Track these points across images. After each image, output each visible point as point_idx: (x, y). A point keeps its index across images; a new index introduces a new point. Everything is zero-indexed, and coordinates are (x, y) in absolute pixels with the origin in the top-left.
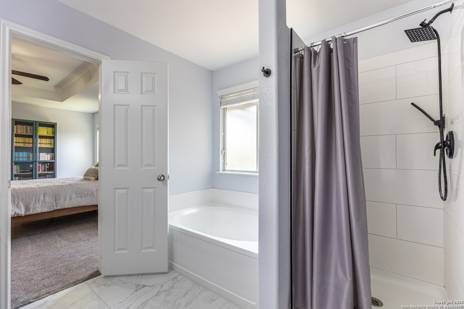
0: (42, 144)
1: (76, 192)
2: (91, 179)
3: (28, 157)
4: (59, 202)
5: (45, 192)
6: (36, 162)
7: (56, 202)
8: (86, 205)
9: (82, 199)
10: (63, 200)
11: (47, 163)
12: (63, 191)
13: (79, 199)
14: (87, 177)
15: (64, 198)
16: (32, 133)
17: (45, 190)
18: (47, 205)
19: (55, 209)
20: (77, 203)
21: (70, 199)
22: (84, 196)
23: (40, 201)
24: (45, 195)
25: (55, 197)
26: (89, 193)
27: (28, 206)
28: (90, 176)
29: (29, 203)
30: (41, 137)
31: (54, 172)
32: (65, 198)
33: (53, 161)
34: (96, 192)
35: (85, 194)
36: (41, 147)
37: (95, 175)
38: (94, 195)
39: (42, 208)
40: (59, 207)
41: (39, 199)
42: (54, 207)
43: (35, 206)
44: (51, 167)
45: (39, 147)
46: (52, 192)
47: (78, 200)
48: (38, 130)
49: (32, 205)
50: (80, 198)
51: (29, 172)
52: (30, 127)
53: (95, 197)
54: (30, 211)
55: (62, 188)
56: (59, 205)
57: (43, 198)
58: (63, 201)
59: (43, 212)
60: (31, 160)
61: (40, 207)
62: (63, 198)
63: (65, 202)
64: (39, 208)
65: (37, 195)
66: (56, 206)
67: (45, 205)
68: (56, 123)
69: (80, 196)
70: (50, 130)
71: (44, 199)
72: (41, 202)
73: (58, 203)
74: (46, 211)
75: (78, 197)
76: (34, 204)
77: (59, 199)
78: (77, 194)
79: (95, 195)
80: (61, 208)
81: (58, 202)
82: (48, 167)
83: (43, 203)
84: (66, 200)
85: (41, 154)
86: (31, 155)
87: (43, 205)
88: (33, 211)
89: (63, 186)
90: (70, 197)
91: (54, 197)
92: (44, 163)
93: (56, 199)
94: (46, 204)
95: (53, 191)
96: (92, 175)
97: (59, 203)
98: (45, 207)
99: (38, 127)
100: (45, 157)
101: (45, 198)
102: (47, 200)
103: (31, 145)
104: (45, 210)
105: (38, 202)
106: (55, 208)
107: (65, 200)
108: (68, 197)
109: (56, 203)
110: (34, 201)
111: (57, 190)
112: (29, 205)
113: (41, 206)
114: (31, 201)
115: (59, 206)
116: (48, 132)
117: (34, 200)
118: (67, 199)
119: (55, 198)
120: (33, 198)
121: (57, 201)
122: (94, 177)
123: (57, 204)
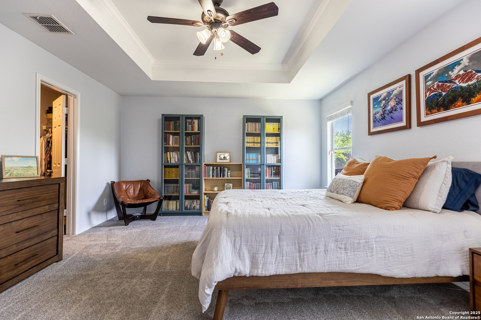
0: (269, 143)
1: (336, 236)
2: (344, 200)
3: (257, 160)
4: (305, 257)
5: (281, 230)
6: (263, 165)
7: (300, 256)
8: (357, 272)
9: (347, 256)
10: (313, 252)
11: (274, 166)
12: (311, 231)
13: (341, 253)
14: (334, 195)
15: (314, 247)
16: (260, 131)
17: (281, 225)
18: (284, 258)
19: (298, 272)
20: (339, 265)
21: (326, 251)
22: (351, 248)
23: (273, 248)
24: (282, 237)
25: (299, 243)
26: (361, 241)
27: (255, 257)
28: (343, 194)
29: (256, 250)
30: (269, 135)
31: (280, 178)
32: (316, 249)
33: (279, 164)
34: (375, 241)
35: (353, 242)
36: (268, 146)
37: (352, 194)
38: (372, 249)
39: (278, 265)
40: (306, 270)
41: (272, 245)
42: (297, 265)
43: (266, 258)
44: (277, 171)
45: (266, 147)
46: (293, 231)
47: (339, 256)
48: (265, 127)
49: (261, 256)
50: (343, 252)
51: (257, 177)
52: (258, 124)
53: (374, 253)
54: (258, 268)
55: (309, 223)
56: (306, 263)
57: (278, 243)
58: (312, 254)
59: (278, 273)
60: (259, 163)
61: (274, 263)
62: (312, 249)
63: (316, 257)
64: (272, 264)
65: (268, 235)
66: (300, 265)
67: (282, 260)
68: (282, 116)
69: (343, 246)
70: (276, 125)
71: (280, 246)
72: (274, 251)
73: (304, 259)
74: (283, 273)
75: (340, 248)
76: (264, 253)
77: (306, 250)
78: (337, 241)
79: (375, 249)
80: (308, 272)
81: (303, 256)
82: (274, 171)
83: (278, 254)
84: (318, 254)
85: (268, 155)
86: (259, 156)
87: (279, 258)
88: (262, 271)
89: (311, 220)
90: (326, 246)
91: (297, 244)
92: (270, 166)
93: (299, 249)
94: (282, 257)
95: (294, 229)
96: (346, 191)
97: (306, 260)
98: (282, 262)
99: (265, 123)
100: (271, 159)
101: (282, 243)
102: (284, 248)
103: (259, 145)
104: (283, 270)
105: (270, 251)
106: (300, 270)
107: (316, 253)
108: (322, 248)
109: (300, 259)
110: (264, 248)
111: (302, 227)
112: (257, 256)
113: (276, 261)
114: (260, 247)
115: (307, 266)
116: (274, 129)
117: (264, 244)
118: (319, 250)
119: (299, 247)
120: (263, 240)
121: (302, 254)
122: (350, 197)
123: (302, 260)
